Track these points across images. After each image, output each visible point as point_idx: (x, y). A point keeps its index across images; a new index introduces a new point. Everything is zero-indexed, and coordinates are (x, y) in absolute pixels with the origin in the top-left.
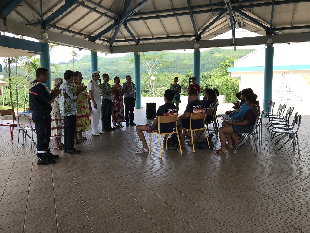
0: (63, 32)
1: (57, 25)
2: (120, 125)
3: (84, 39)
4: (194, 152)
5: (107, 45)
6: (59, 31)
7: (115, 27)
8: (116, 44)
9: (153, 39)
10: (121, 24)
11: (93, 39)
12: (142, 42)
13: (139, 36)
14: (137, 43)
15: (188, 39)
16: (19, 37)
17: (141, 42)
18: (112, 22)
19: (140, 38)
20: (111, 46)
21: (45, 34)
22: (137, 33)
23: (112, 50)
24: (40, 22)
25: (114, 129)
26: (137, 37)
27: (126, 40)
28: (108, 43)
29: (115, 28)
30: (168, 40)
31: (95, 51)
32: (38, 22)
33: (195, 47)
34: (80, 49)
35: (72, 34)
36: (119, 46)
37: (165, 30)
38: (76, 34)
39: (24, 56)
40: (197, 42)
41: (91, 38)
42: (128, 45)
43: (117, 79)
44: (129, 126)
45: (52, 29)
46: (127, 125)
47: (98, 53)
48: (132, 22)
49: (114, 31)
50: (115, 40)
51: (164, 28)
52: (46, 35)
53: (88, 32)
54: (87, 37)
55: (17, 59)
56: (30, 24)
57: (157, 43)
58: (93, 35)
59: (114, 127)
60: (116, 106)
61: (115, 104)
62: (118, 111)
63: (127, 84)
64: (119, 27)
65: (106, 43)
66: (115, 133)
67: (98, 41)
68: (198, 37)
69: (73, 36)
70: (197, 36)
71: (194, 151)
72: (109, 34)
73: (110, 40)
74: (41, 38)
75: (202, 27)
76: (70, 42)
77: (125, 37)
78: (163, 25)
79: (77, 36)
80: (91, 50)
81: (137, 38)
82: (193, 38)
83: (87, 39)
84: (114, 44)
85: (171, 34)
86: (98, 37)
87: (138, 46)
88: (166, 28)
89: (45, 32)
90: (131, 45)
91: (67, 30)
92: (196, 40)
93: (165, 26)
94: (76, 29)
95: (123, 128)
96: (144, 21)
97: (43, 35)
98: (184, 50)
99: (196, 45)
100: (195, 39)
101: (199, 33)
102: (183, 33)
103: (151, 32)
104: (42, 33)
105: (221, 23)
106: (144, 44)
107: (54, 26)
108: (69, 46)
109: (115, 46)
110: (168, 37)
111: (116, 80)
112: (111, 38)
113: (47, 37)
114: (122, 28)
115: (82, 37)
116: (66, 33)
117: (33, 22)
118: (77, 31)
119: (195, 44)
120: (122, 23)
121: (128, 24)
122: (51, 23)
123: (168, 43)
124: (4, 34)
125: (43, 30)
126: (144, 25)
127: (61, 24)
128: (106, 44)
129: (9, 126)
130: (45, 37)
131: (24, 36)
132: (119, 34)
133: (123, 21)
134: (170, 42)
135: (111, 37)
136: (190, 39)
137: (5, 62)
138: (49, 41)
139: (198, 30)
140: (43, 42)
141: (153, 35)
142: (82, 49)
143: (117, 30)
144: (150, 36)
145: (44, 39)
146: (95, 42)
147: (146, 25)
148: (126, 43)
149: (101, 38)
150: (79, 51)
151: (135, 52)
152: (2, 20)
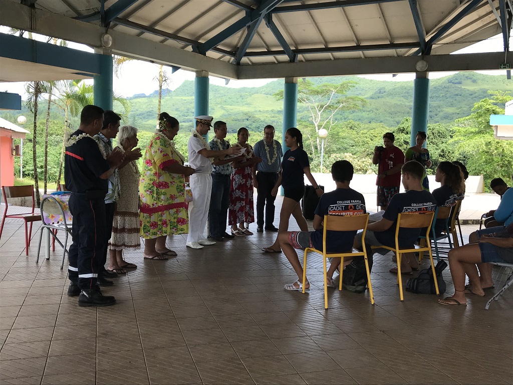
0: (142, 33)
1: (131, 19)
2: (244, 230)
3: (183, 48)
4: (401, 301)
5: (230, 62)
6: (135, 31)
7: (248, 25)
8: (249, 59)
9: (327, 49)
10: (260, 18)
11: (201, 49)
12: (303, 56)
13: (296, 44)
14: (292, 59)
15: (401, 51)
16: (58, 42)
17: (300, 57)
18: (242, 14)
19: (300, 48)
20: (238, 63)
21: (106, 36)
22: (291, 36)
23: (240, 71)
24: (99, 12)
25: (232, 237)
26: (292, 45)
27: (269, 53)
28: (233, 58)
29: (249, 27)
30: (359, 54)
31: (204, 73)
32: (96, 14)
33: (418, 69)
34: (175, 69)
35: (159, 38)
36: (254, 64)
37: (354, 32)
38: (167, 38)
39: (65, 81)
40: (423, 59)
41: (198, 47)
42: (274, 63)
43: (243, 133)
44: (264, 232)
45: (121, 28)
46: (260, 231)
47: (209, 77)
48: (284, 15)
49: (246, 32)
50: (248, 51)
51: (352, 27)
52: (109, 39)
53: (192, 35)
54: (188, 43)
55: (51, 86)
56: (79, 16)
57: (335, 59)
58: (202, 41)
59: (234, 232)
60: (238, 188)
61: (236, 184)
62: (243, 200)
63: (265, 143)
64: (255, 24)
65: (227, 57)
66: (233, 245)
67: (211, 54)
68: (426, 48)
69: (162, 42)
70: (423, 46)
71: (402, 299)
72: (235, 39)
73: (236, 52)
74: (98, 44)
75: (436, 26)
76: (154, 54)
77: (268, 46)
78: (348, 20)
79: (171, 42)
80: (197, 72)
81: (293, 48)
82: (415, 50)
83: (190, 48)
84: (245, 60)
85: (366, 40)
86: (212, 44)
87: (293, 64)
88: (355, 27)
89: (106, 33)
90: (279, 62)
91: (151, 29)
92: (420, 54)
93: (354, 23)
94: (169, 28)
95: (250, 236)
96: (310, 13)
97: (102, 39)
98: (394, 76)
99: (420, 65)
100: (417, 52)
101: (427, 39)
102: (392, 38)
103: (322, 35)
104: (101, 35)
105: (477, 17)
106: (308, 61)
107: (125, 21)
108: (153, 62)
109: (247, 65)
110: (358, 47)
111: (241, 133)
112: (238, 48)
113: (111, 43)
114: (263, 28)
115: (179, 44)
116: (148, 35)
117: (85, 13)
118: (170, 32)
119: (417, 62)
120: (263, 16)
121: (274, 19)
122: (120, 16)
123: (359, 58)
124: (31, 35)
125: (103, 29)
126: (309, 21)
127: (139, 18)
128: (227, 60)
129: (24, 220)
130: (107, 43)
131: (67, 42)
132: (255, 39)
133: (264, 12)
134: (363, 56)
135: (239, 46)
136: (407, 52)
137: (28, 91)
138: (113, 50)
139: (425, 33)
140: (102, 52)
141: (326, 43)
142: (179, 68)
143: (251, 30)
144: (320, 43)
145: (104, 47)
146: (205, 54)
147: (314, 21)
148: (270, 58)
149: (219, 47)
150: (173, 72)
151: (286, 77)
152: (26, 8)
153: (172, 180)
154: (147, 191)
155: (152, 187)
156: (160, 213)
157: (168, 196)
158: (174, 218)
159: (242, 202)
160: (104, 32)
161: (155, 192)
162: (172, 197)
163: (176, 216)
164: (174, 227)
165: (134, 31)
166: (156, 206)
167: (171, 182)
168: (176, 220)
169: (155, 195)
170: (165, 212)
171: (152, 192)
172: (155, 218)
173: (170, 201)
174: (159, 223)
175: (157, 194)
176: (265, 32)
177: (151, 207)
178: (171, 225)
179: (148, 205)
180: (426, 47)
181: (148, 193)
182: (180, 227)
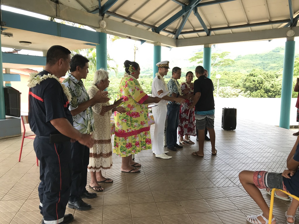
0: (124, 21)
1: (117, 13)
2: (188, 141)
3: (148, 29)
5: (173, 37)
7: (183, 15)
8: (183, 36)
9: (229, 27)
10: (191, 10)
11: (157, 30)
12: (214, 32)
13: (210, 26)
14: (208, 34)
15: (276, 26)
17: (212, 33)
18: (180, 8)
19: (213, 27)
20: (177, 38)
21: (103, 21)
22: (208, 21)
23: (178, 43)
24: (98, 8)
26: (208, 26)
27: (194, 31)
28: (174, 36)
29: (183, 16)
30: (248, 29)
31: (158, 44)
32: (97, 9)
33: (288, 35)
34: (143, 41)
35: (134, 24)
36: (185, 38)
37: (246, 16)
38: (138, 24)
40: (291, 29)
41: (155, 29)
42: (197, 37)
45: (112, 18)
47: (161, 46)
48: (203, 7)
49: (182, 20)
50: (183, 31)
51: (245, 12)
52: (104, 23)
53: (152, 22)
57: (233, 33)
58: (157, 26)
59: (181, 142)
62: (187, 120)
64: (187, 15)
65: (171, 35)
67: (162, 33)
69: (136, 26)
70: (292, 21)
72: (175, 24)
73: (176, 32)
74: (98, 26)
76: (130, 34)
77: (194, 28)
78: (244, 8)
79: (140, 26)
80: (154, 43)
81: (208, 28)
82: (285, 24)
83: (151, 30)
84: (180, 36)
85: (253, 20)
86: (163, 27)
87: (208, 37)
88: (247, 13)
89: (103, 19)
90: (200, 37)
91: (129, 18)
92: (289, 26)
94: (138, 18)
96: (220, 5)
98: (269, 41)
99: (290, 33)
100: (287, 26)
101: (294, 17)
102: (271, 18)
103: (226, 19)
104: (99, 21)
106: (216, 35)
107: (114, 13)
108: (130, 38)
109: (182, 39)
110: (248, 25)
112: (177, 30)
113: (105, 26)
114: (192, 16)
115: (145, 28)
116: (127, 22)
117: (91, 10)
118: (140, 20)
119: (287, 31)
120: (192, 8)
121: (199, 11)
122: (110, 9)
123: (249, 32)
125: (101, 18)
127: (121, 12)
128: (171, 37)
130: (103, 25)
132: (187, 24)
133: (193, 6)
135: (177, 28)
136: (279, 26)
138: (107, 30)
139: (293, 13)
140: (99, 31)
141: (228, 23)
142: (145, 41)
143: (185, 18)
144: (225, 24)
145: (101, 28)
146: (159, 33)
147: (222, 10)
148: (194, 35)
149: (166, 29)
150: (141, 44)
151: (205, 44)
152: (53, 3)
153: (141, 110)
154: (123, 120)
155: (126, 116)
156: (133, 136)
157: (140, 123)
158: (144, 139)
159: (187, 121)
160: (101, 19)
161: (129, 120)
162: (142, 123)
163: (145, 137)
164: (144, 145)
165: (120, 20)
166: (130, 131)
167: (141, 112)
168: (145, 140)
169: (129, 123)
170: (138, 135)
171: (126, 120)
172: (129, 140)
173: (141, 127)
174: (133, 144)
175: (131, 121)
176: (193, 20)
177: (126, 132)
178: (141, 144)
179: (123, 130)
180: (294, 22)
181: (124, 121)
182: (147, 145)
